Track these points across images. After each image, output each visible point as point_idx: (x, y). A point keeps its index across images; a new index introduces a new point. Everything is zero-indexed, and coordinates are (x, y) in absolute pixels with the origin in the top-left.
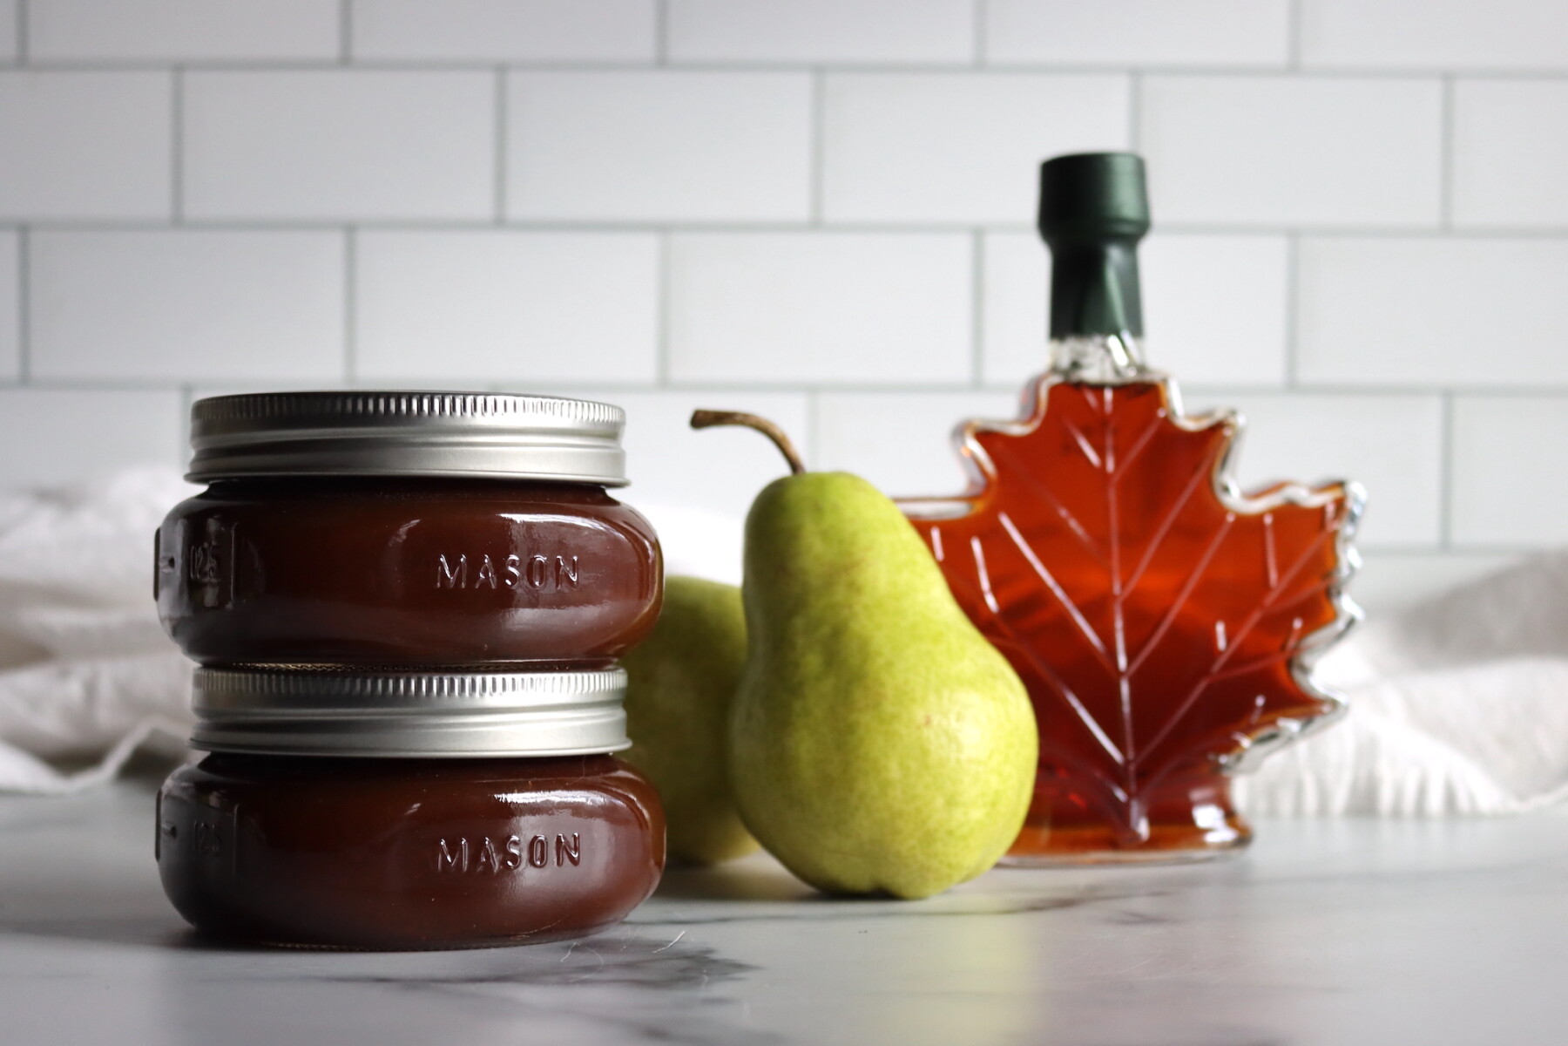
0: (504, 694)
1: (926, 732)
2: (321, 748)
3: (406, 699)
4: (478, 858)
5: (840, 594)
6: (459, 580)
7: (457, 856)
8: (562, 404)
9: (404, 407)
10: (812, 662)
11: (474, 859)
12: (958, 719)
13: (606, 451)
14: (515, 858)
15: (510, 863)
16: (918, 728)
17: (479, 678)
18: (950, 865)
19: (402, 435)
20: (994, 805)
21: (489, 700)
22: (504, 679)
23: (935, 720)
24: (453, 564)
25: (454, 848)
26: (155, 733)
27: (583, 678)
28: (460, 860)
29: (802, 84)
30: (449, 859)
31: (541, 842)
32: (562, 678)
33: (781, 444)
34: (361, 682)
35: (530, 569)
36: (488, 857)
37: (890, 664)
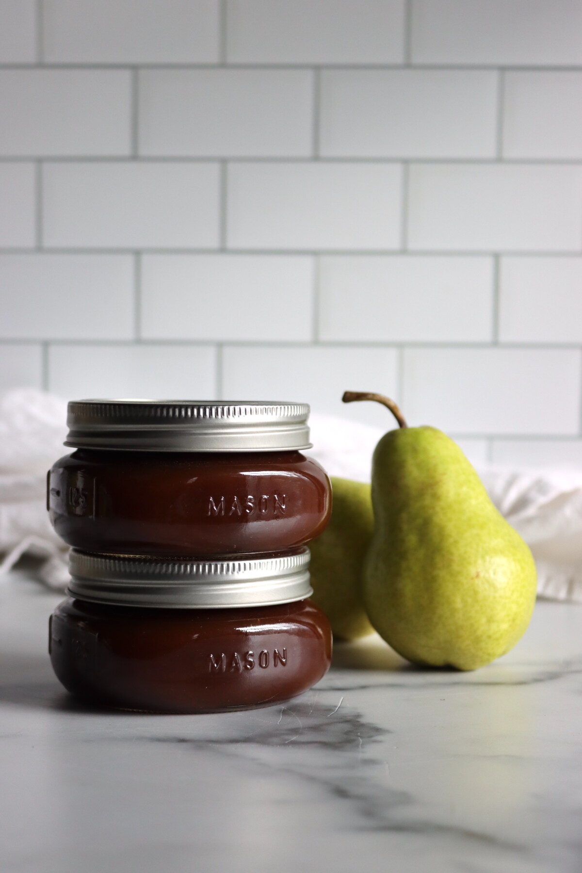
0: (245, 572)
1: (477, 581)
2: (144, 603)
3: (191, 576)
4: (232, 664)
5: (428, 501)
6: (220, 510)
7: (220, 663)
8: (277, 408)
9: (189, 413)
10: (412, 539)
11: (229, 665)
12: (494, 574)
13: (300, 431)
14: (251, 664)
15: (249, 667)
16: (472, 579)
17: (231, 564)
18: (489, 654)
19: (187, 429)
20: (514, 620)
21: (237, 576)
22: (245, 564)
23: (482, 575)
24: (217, 502)
25: (218, 659)
26: (32, 545)
27: (288, 560)
28: (221, 666)
29: (396, 170)
30: (216, 666)
31: (265, 654)
32: (276, 561)
33: (393, 410)
34: (166, 566)
35: (259, 502)
36: (237, 664)
37: (456, 542)
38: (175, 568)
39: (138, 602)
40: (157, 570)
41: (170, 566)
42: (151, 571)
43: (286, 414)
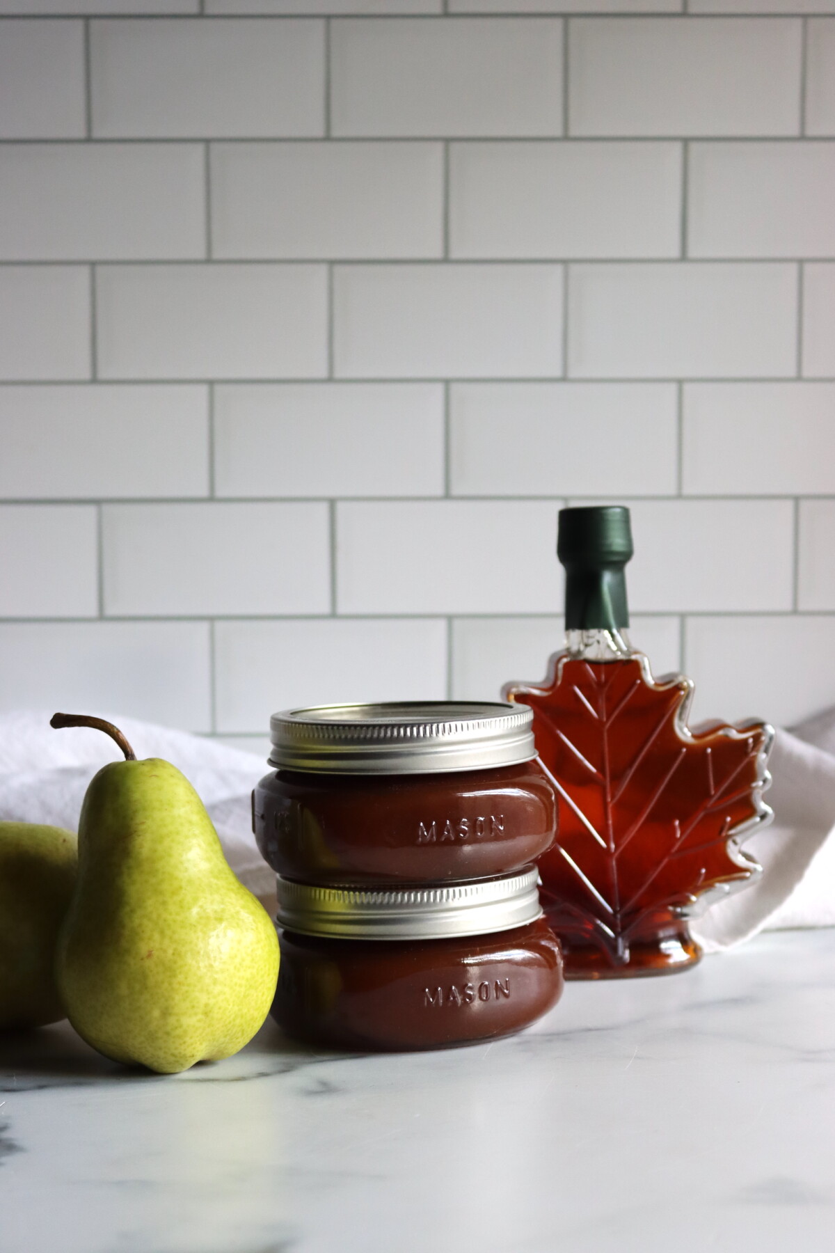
0: (461, 899)
4: (449, 998)
6: (432, 836)
7: (436, 998)
11: (446, 998)
14: (470, 997)
15: (468, 1000)
17: (445, 891)
22: (466, 890)
24: (428, 827)
25: (434, 993)
28: (438, 1000)
30: (431, 1000)
31: (486, 986)
35: (474, 825)
36: (454, 997)
40: (386, 900)
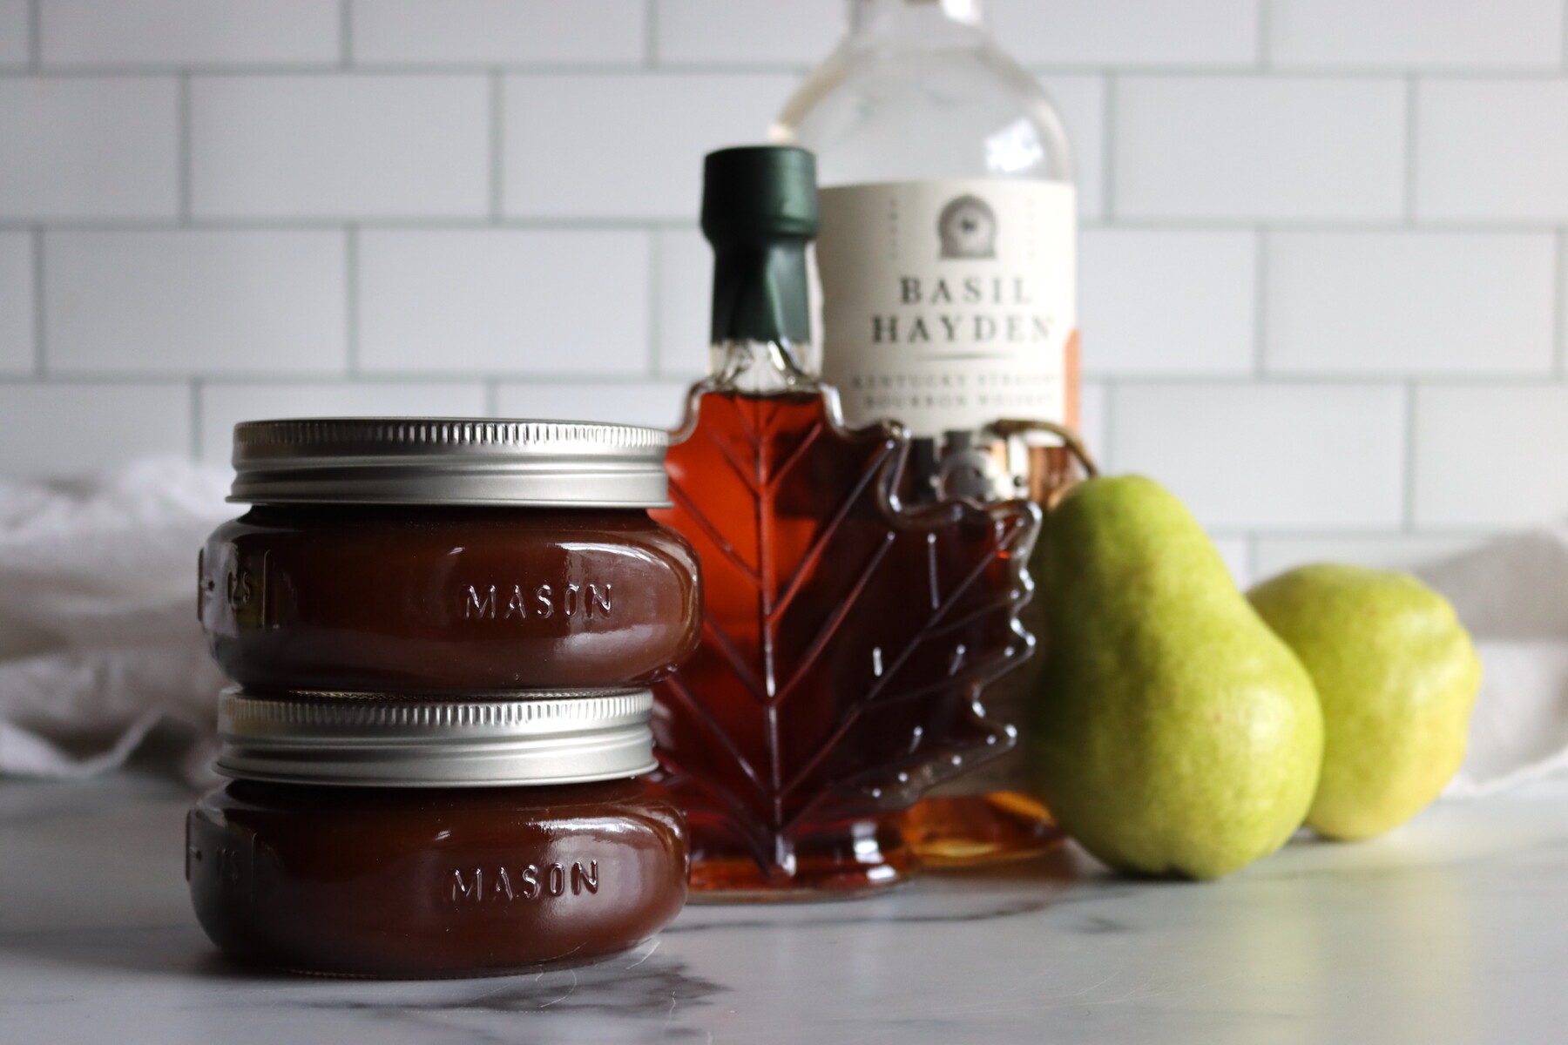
2: (350, 778)
3: (420, 729)
4: (493, 888)
6: (488, 609)
7: (472, 886)
8: (605, 430)
11: (489, 889)
14: (530, 888)
15: (526, 893)
17: (504, 707)
19: (438, 464)
21: (523, 728)
22: (529, 707)
24: (483, 594)
25: (468, 878)
27: (608, 703)
28: (474, 891)
30: (463, 889)
31: (558, 870)
32: (587, 704)
34: (386, 711)
36: (503, 887)
38: (391, 715)
39: (317, 777)
41: (383, 711)
42: (360, 719)
43: (621, 443)
